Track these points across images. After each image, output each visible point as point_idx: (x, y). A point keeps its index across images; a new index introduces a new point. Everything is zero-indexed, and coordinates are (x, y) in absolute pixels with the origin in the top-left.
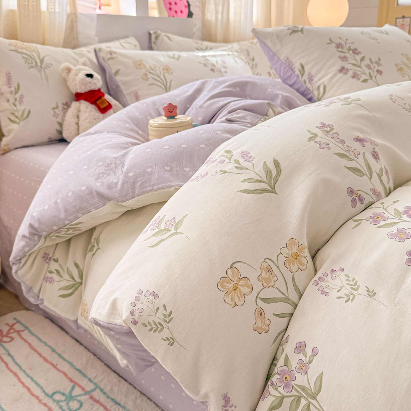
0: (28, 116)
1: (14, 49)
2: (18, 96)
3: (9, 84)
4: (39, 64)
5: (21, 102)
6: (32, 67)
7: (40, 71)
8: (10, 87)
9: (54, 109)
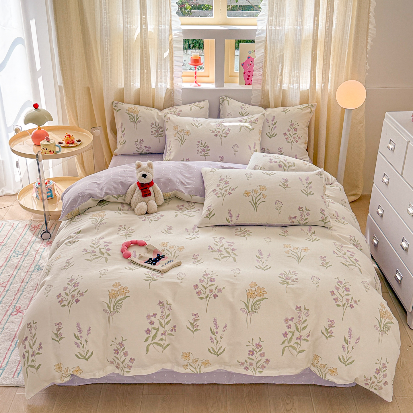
0: (124, 143)
1: (127, 112)
2: (123, 133)
3: (121, 128)
4: (135, 121)
5: (124, 136)
6: (132, 122)
7: (134, 124)
8: (121, 129)
9: (136, 141)
